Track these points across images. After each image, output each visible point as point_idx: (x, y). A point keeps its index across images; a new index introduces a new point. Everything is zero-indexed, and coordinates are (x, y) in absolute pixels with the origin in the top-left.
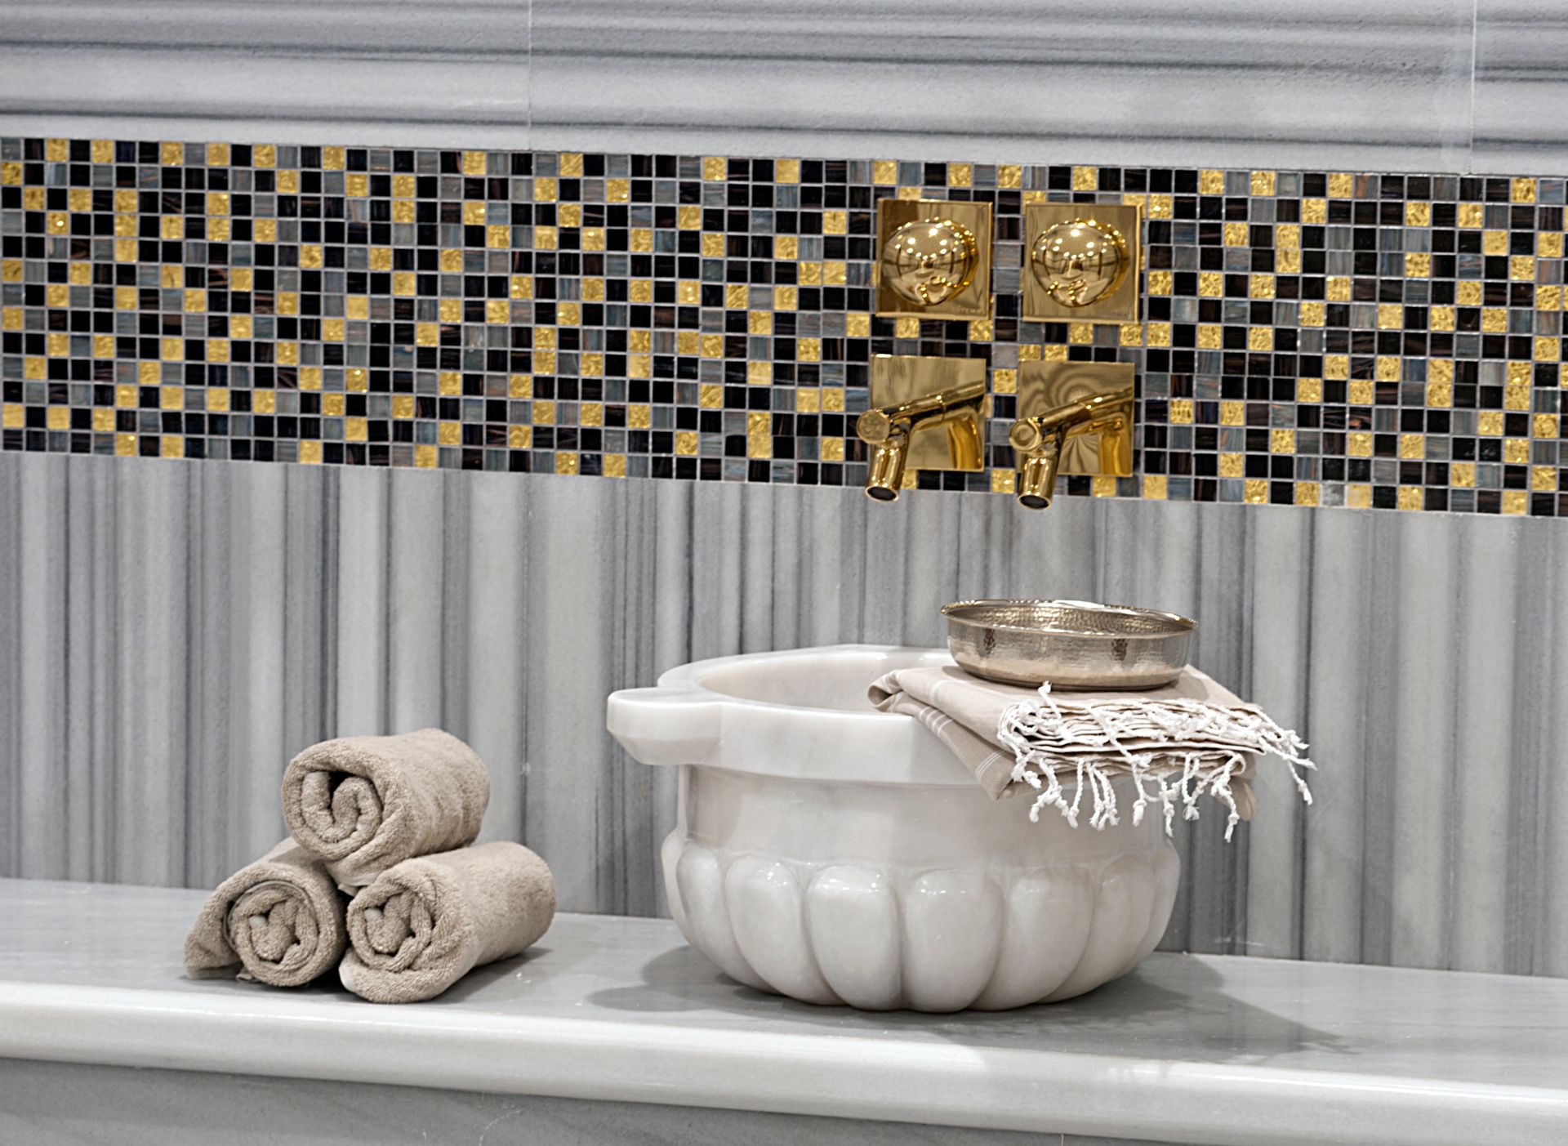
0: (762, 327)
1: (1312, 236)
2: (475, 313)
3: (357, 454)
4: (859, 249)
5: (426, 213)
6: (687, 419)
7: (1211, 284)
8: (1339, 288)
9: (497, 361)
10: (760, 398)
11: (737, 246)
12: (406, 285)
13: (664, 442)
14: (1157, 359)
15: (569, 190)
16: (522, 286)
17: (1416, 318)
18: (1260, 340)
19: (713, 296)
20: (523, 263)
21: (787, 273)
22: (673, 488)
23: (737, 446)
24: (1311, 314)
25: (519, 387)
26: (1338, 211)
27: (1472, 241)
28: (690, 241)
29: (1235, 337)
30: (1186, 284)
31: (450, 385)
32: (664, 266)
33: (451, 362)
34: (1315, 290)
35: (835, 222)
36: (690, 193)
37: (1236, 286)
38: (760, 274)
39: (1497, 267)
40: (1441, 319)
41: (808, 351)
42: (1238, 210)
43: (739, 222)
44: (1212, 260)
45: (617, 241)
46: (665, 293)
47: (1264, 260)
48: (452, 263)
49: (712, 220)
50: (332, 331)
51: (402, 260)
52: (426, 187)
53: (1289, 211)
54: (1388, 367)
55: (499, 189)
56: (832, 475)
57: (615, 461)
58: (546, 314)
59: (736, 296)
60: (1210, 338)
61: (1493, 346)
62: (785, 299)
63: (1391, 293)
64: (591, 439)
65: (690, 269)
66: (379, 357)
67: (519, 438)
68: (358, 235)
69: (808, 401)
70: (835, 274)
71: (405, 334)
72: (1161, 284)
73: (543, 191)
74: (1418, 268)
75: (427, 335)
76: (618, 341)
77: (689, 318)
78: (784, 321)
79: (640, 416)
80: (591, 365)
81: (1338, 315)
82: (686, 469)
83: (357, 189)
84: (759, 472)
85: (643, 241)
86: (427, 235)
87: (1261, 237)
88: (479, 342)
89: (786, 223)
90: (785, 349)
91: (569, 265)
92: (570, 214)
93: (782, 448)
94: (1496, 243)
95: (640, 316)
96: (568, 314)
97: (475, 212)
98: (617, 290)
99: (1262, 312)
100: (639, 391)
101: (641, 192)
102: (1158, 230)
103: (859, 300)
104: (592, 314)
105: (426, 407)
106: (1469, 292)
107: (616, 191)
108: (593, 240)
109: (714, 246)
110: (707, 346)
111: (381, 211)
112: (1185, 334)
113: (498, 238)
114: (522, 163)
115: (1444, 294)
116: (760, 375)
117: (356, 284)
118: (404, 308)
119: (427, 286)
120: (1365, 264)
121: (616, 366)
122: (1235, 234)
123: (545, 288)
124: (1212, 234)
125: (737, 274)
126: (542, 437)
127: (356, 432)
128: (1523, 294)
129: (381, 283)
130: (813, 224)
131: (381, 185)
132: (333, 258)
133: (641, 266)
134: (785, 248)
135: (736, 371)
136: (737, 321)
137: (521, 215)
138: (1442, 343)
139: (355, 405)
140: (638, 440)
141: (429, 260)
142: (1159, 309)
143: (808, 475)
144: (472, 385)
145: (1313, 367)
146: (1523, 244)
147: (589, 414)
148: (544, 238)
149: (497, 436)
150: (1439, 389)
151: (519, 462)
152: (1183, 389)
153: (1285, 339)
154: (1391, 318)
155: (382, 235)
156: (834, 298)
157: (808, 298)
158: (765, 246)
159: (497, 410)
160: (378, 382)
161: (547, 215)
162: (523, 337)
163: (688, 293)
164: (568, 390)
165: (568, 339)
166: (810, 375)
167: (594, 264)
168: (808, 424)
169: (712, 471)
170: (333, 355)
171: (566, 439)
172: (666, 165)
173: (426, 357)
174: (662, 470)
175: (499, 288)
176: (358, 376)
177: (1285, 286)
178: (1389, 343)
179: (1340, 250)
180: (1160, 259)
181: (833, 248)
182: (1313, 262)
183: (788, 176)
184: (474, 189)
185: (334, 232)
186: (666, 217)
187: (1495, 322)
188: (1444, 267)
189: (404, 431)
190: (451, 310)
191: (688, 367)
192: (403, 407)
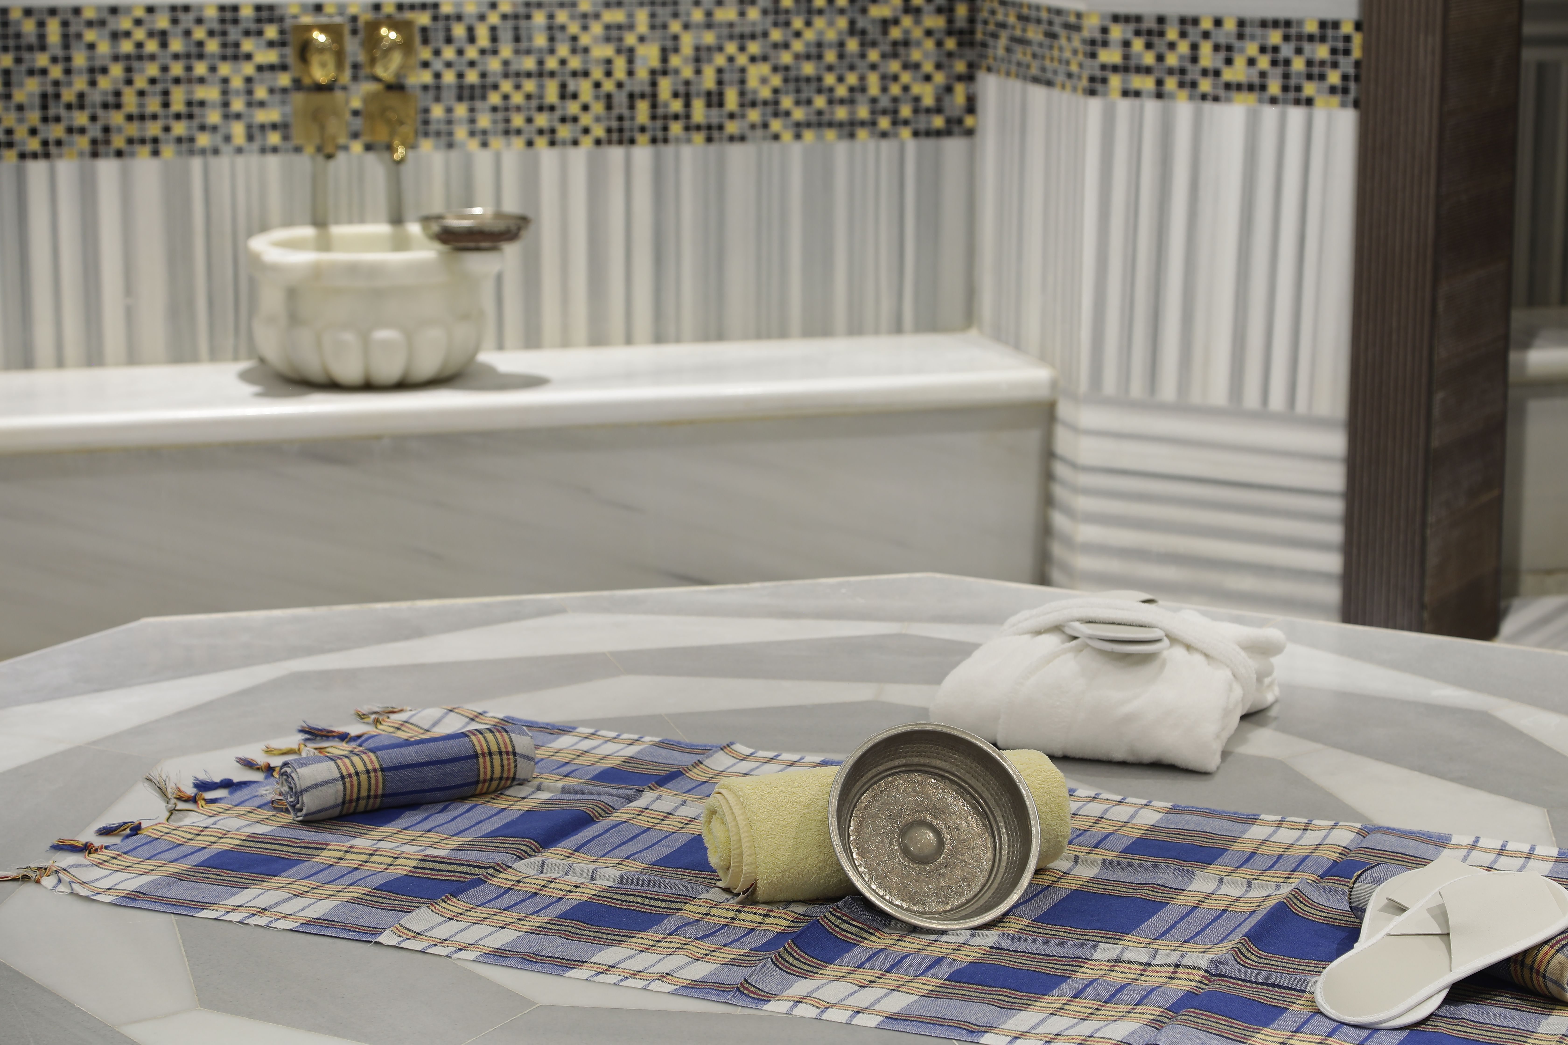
0: (237, 83)
1: (493, 29)
2: (93, 83)
3: (35, 156)
4: (283, 44)
5: (65, 37)
6: (203, 128)
7: (449, 53)
8: (506, 51)
9: (105, 106)
10: (238, 116)
11: (224, 45)
12: (56, 72)
13: (191, 140)
14: (425, 88)
15: (138, 22)
16: (117, 70)
17: (541, 63)
18: (472, 77)
19: (213, 69)
20: (116, 58)
21: (249, 57)
22: (196, 163)
23: (228, 139)
24: (494, 65)
25: (116, 118)
26: (504, 17)
27: (563, 28)
28: (200, 44)
29: (460, 76)
30: (437, 53)
31: (81, 119)
32: (188, 56)
33: (81, 107)
34: (495, 52)
35: (271, 32)
36: (199, 21)
37: (460, 52)
38: (236, 58)
39: (574, 39)
40: (551, 63)
41: (261, 93)
42: (459, 18)
43: (224, 33)
44: (449, 40)
45: (164, 45)
46: (189, 69)
47: (472, 38)
48: (80, 60)
49: (211, 33)
50: (19, 96)
51: (54, 60)
52: (65, 24)
53: (482, 18)
54: (530, 86)
55: (102, 23)
56: (275, 150)
57: (168, 151)
58: (129, 82)
59: (225, 69)
60: (449, 77)
61: (574, 74)
62: (248, 69)
63: (528, 52)
64: (155, 141)
65: (201, 57)
66: (44, 107)
67: (118, 142)
68: (30, 48)
69: (262, 116)
70: (271, 57)
71: (57, 96)
72: (425, 54)
73: (125, 24)
74: (540, 41)
75: (68, 95)
76: (166, 93)
77: (202, 80)
78: (249, 80)
79: (179, 129)
80: (153, 105)
81: (506, 63)
82: (203, 152)
83: (29, 27)
84: (239, 150)
85: (176, 45)
86: (66, 46)
87: (471, 30)
88: (95, 97)
89: (247, 33)
90: (250, 92)
91: (140, 58)
92: (139, 34)
93: (250, 138)
94: (574, 28)
95: (177, 81)
96: (140, 82)
97: (90, 36)
98: (165, 69)
99: (472, 64)
100: (178, 116)
101: (175, 21)
102: (424, 30)
103: (284, 68)
104: (153, 81)
105: (70, 130)
106: (563, 50)
107: (162, 22)
108: (152, 46)
109: (212, 46)
110: (210, 93)
111: (42, 37)
112: (438, 76)
113: (104, 48)
114: (114, 10)
115: (552, 51)
116: (238, 105)
117: (31, 72)
118: (56, 83)
119: (68, 72)
120: (517, 39)
121: (166, 105)
122: (459, 31)
123: (129, 70)
124: (448, 30)
125: (224, 58)
126: (130, 141)
127: (34, 144)
128: (586, 50)
129: (44, 72)
130: (260, 33)
131: (41, 24)
132: (18, 61)
133: (176, 57)
134: (247, 45)
135: (226, 104)
136: (225, 81)
137: (115, 36)
138: (552, 74)
139: (33, 132)
140: (179, 140)
141: (68, 59)
142: (426, 65)
143: (263, 150)
144: (93, 118)
145: (496, 87)
146: (585, 28)
147: (153, 129)
148: (127, 47)
149: (107, 142)
150: (552, 94)
151: (119, 154)
152: (438, 99)
153: (483, 75)
154: (529, 63)
155: (43, 48)
156: (272, 68)
157: (260, 68)
158: (237, 45)
159: (106, 130)
160: (45, 120)
161: (127, 34)
162: (118, 94)
163: (200, 69)
164: (142, 118)
165: (141, 93)
166: (262, 104)
167: (152, 57)
168: (262, 127)
169: (216, 152)
170: (20, 108)
171: (143, 141)
172: (186, 8)
173: (69, 107)
174: (191, 152)
175: (104, 71)
176: (34, 117)
177: (483, 52)
178: (529, 75)
179: (506, 35)
180: (425, 41)
181: (271, 44)
182: (494, 39)
183: (247, 12)
184: (90, 24)
185: (18, 48)
186: (188, 33)
187: (575, 63)
188: (552, 39)
189: (59, 143)
190: (80, 83)
191: (202, 104)
192: (56, 131)
